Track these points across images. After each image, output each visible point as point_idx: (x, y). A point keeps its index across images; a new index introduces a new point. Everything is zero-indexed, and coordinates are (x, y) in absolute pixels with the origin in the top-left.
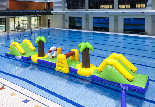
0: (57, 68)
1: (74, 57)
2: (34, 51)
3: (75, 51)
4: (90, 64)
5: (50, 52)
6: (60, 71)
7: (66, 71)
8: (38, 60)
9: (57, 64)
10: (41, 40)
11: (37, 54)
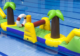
0: (25, 37)
1: (45, 26)
2: (5, 18)
3: (46, 19)
4: (60, 34)
5: (19, 19)
6: (27, 40)
7: (34, 40)
8: (7, 28)
9: (25, 33)
10: (10, 6)
11: (7, 22)
